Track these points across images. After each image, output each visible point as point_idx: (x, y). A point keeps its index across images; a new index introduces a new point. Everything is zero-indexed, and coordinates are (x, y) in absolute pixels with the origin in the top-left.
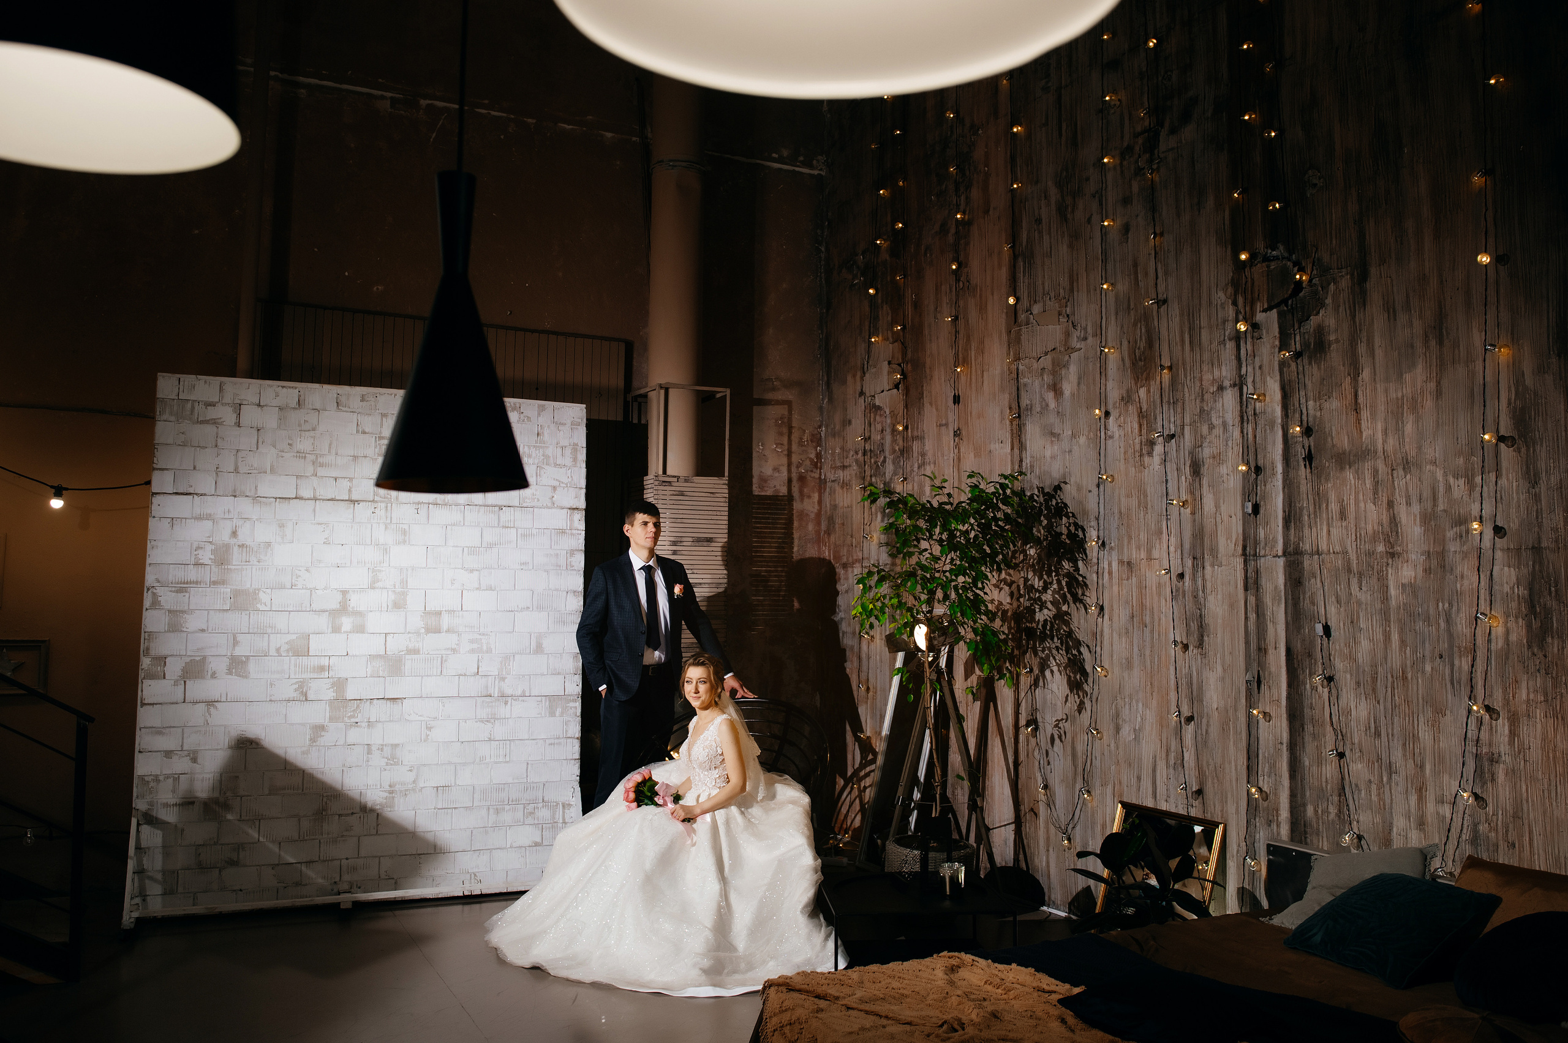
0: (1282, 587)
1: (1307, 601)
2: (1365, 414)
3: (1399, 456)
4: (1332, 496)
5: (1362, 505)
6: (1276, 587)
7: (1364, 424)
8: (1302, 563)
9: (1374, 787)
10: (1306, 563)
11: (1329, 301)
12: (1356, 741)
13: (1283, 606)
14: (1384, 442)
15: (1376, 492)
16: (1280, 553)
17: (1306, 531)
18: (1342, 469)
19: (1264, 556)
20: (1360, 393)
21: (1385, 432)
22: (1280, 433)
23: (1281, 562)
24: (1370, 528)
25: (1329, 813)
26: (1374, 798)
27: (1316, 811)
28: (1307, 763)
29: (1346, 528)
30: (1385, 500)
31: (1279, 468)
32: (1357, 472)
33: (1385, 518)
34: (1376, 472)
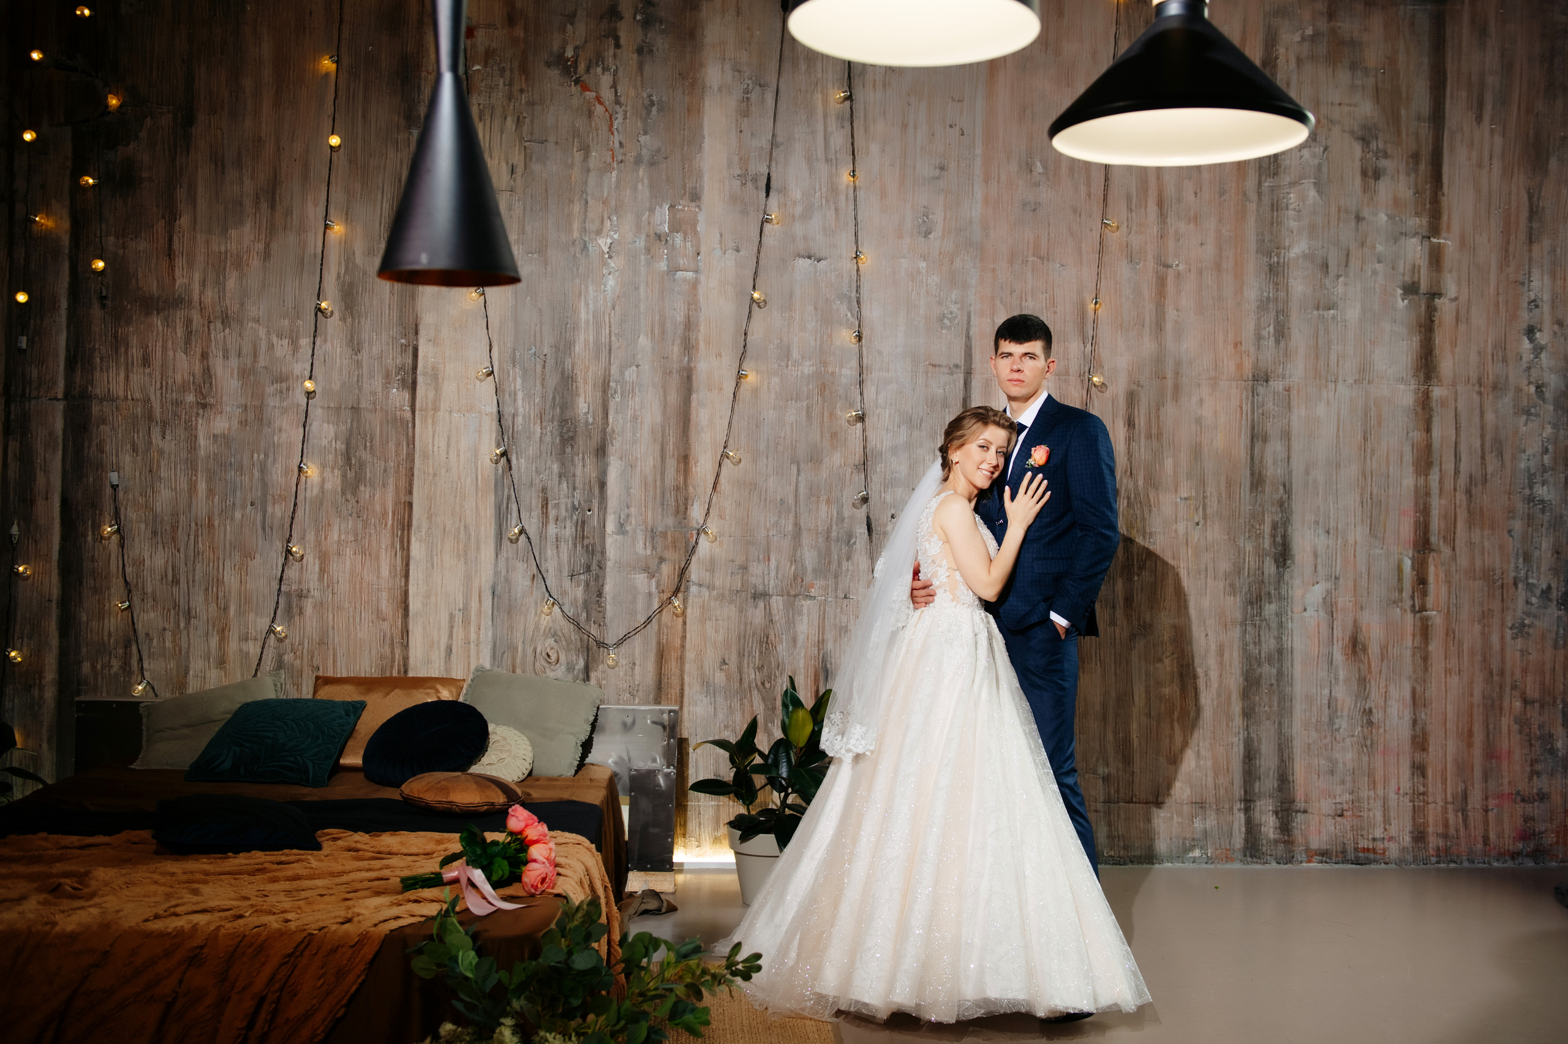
0: (60, 433)
1: (94, 448)
2: (180, 262)
3: (218, 308)
4: (134, 341)
5: (171, 353)
6: (51, 433)
7: (178, 272)
8: (90, 408)
9: (168, 634)
10: (95, 409)
11: (143, 134)
12: (149, 590)
13: (60, 453)
14: (201, 293)
15: (188, 341)
16: (60, 395)
17: (97, 374)
18: (148, 314)
19: (37, 398)
20: (175, 239)
21: (203, 283)
22: (66, 265)
23: (60, 406)
24: (179, 378)
25: (111, 667)
26: (168, 644)
27: (94, 667)
28: (84, 618)
29: (150, 375)
30: (199, 351)
31: (64, 304)
32: (166, 319)
33: (197, 369)
34: (188, 322)
